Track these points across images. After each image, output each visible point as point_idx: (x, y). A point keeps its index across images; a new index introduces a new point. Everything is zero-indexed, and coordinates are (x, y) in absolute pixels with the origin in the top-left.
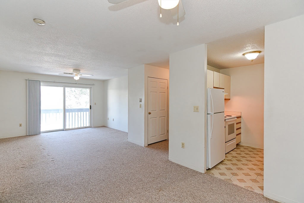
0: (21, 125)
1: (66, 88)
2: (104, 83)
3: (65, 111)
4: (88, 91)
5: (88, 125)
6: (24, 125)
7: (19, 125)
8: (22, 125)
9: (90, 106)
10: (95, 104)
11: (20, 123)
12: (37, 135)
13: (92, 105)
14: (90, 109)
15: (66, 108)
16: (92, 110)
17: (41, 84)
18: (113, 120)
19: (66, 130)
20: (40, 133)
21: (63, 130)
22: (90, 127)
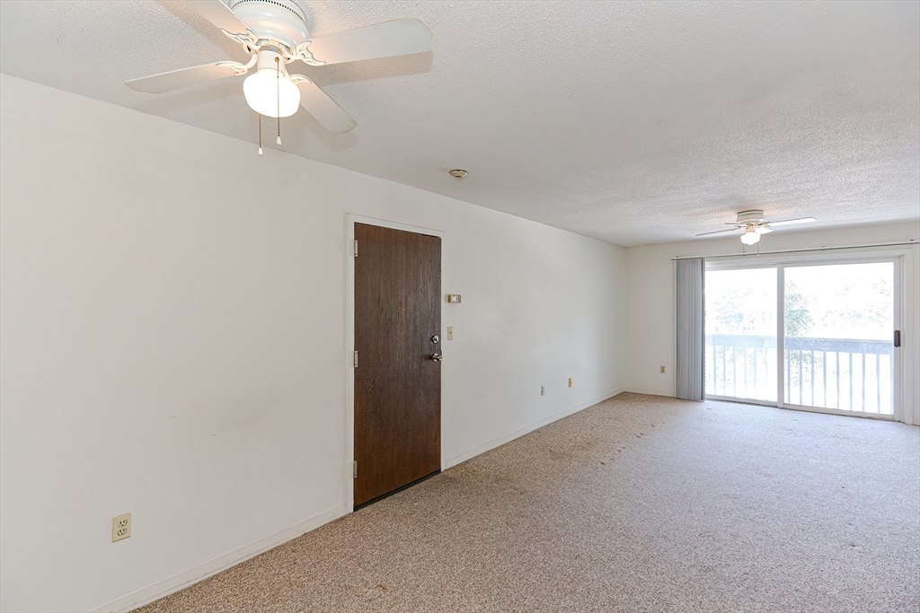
0: (663, 370)
5: (887, 409)
7: (658, 369)
8: (666, 369)
9: (897, 334)
11: (663, 365)
13: (903, 331)
15: (788, 335)
16: (904, 349)
17: (706, 266)
19: (783, 409)
20: (702, 398)
21: (776, 407)
22: (893, 421)
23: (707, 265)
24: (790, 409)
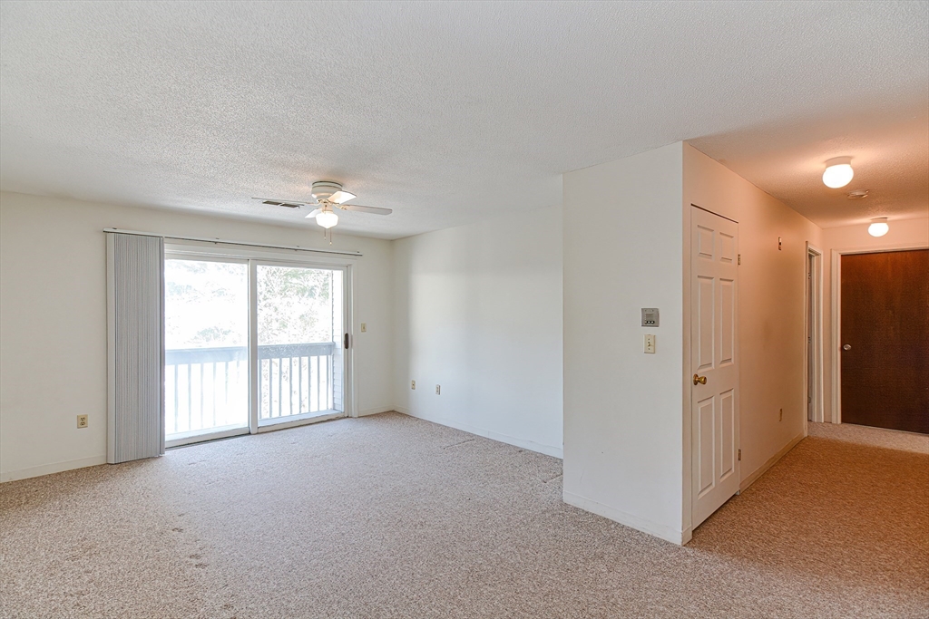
0: (83, 422)
1: (259, 268)
2: (395, 248)
3: (255, 353)
4: (338, 276)
6: (95, 422)
7: (75, 423)
8: (89, 421)
9: (347, 336)
10: (364, 328)
11: (82, 414)
12: (148, 459)
13: (352, 333)
14: (347, 346)
15: (259, 344)
16: (352, 351)
17: (165, 251)
18: (438, 390)
19: (258, 433)
20: (161, 452)
21: (250, 434)
22: (345, 418)
23: (167, 249)
24: (263, 432)
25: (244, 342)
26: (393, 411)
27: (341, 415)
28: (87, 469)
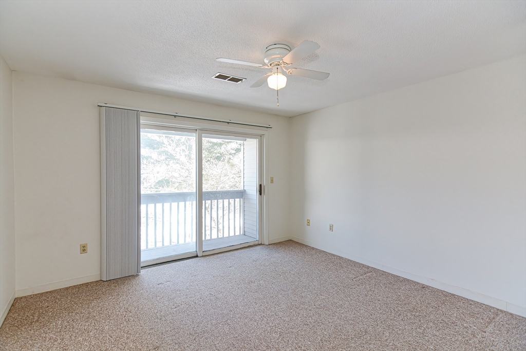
0: (84, 249)
1: (204, 138)
2: (292, 123)
6: (93, 249)
7: (78, 249)
8: (89, 248)
9: (260, 186)
10: (272, 181)
11: (83, 243)
12: (129, 277)
13: (264, 184)
14: (260, 194)
15: (204, 190)
16: (265, 197)
17: (141, 122)
18: (331, 228)
19: (203, 256)
20: (138, 271)
21: (197, 256)
22: (259, 245)
24: (207, 255)
25: (193, 189)
26: (291, 240)
27: (256, 243)
28: (87, 284)
